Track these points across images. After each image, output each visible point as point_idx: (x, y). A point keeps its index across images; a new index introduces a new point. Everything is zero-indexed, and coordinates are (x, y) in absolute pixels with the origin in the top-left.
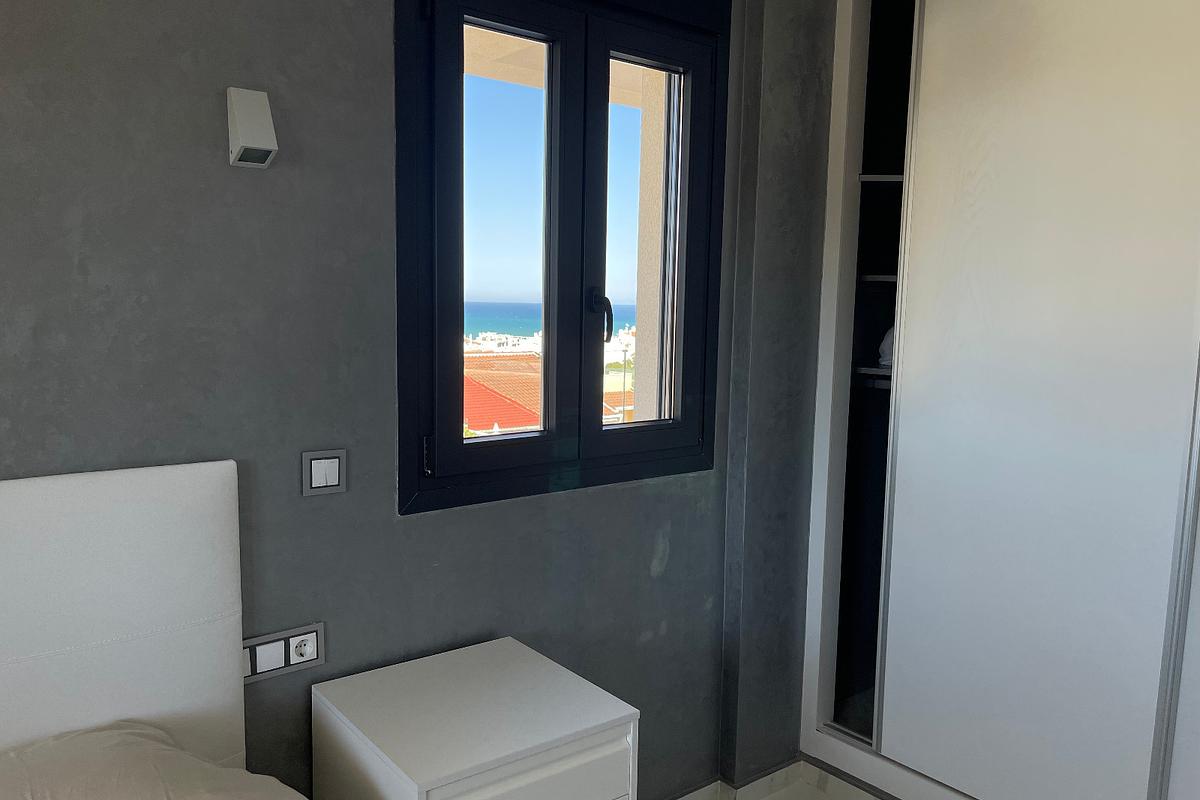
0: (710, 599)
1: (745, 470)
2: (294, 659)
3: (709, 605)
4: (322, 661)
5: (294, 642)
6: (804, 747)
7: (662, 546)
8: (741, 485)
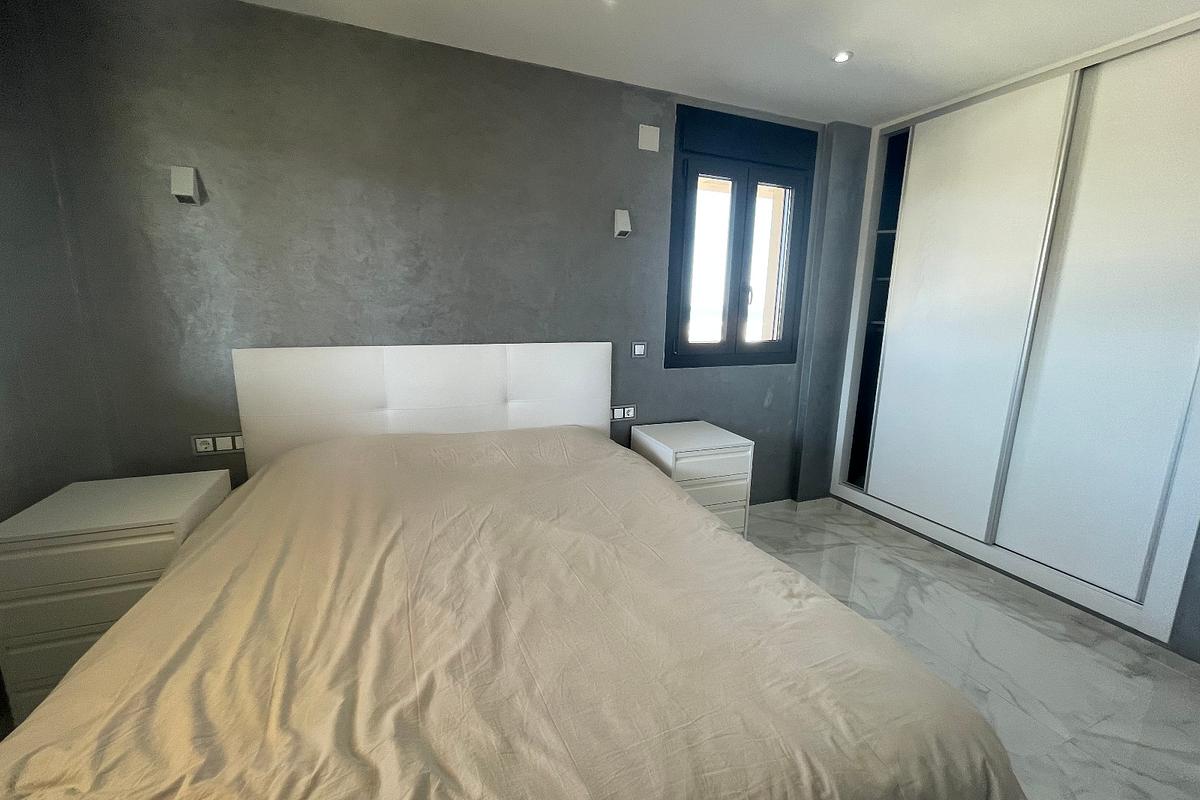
1: (811, 364)
2: (626, 416)
4: (636, 418)
6: (832, 491)
7: (769, 394)
8: (809, 371)
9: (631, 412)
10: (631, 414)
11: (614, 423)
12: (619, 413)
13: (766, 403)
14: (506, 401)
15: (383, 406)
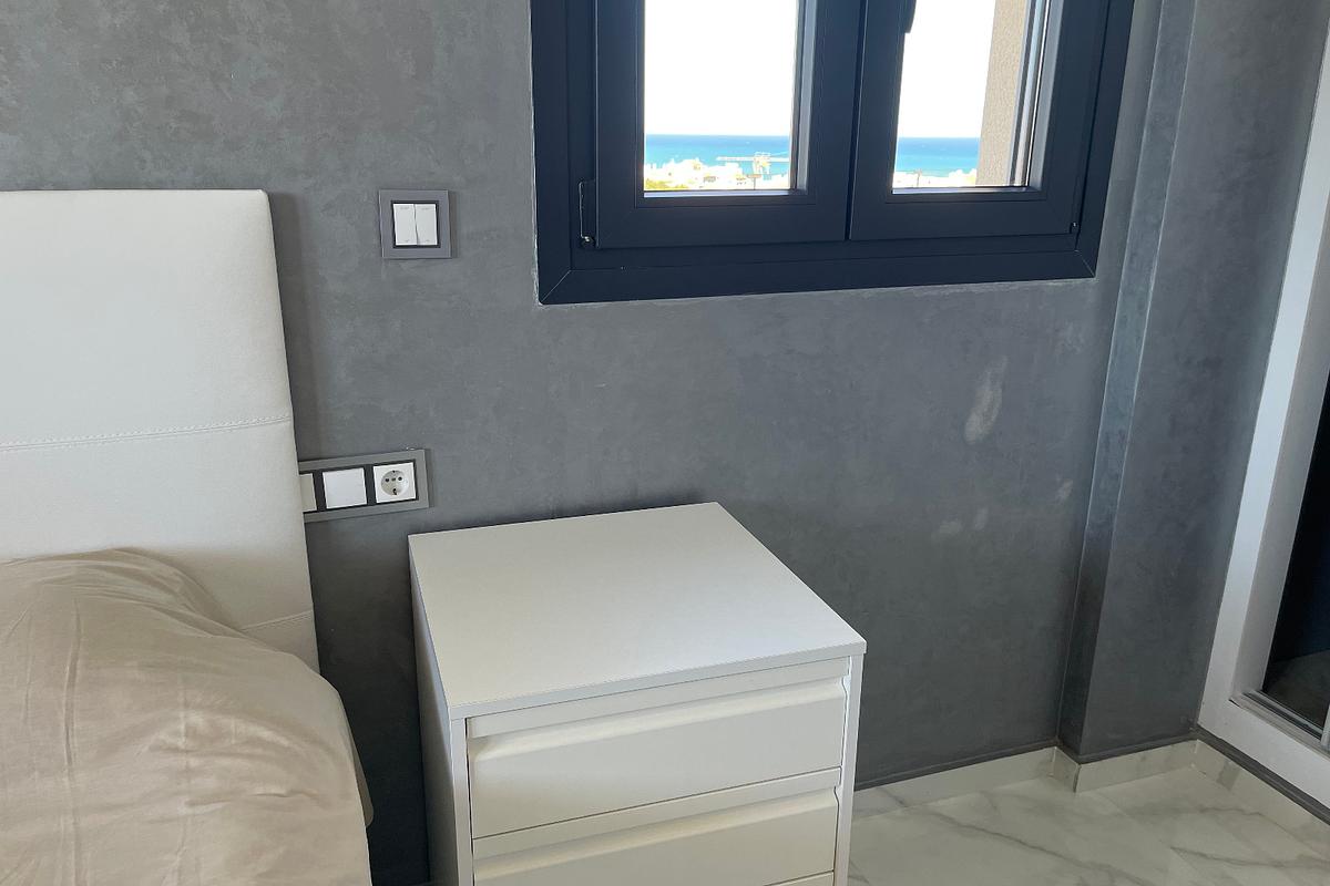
0: (1068, 485)
1: (1153, 283)
2: (382, 496)
3: (1064, 493)
4: (424, 502)
5: (380, 473)
6: (1204, 719)
7: (988, 395)
8: (1142, 307)
9: (400, 482)
10: (406, 489)
11: (320, 524)
12: (344, 488)
13: (976, 427)
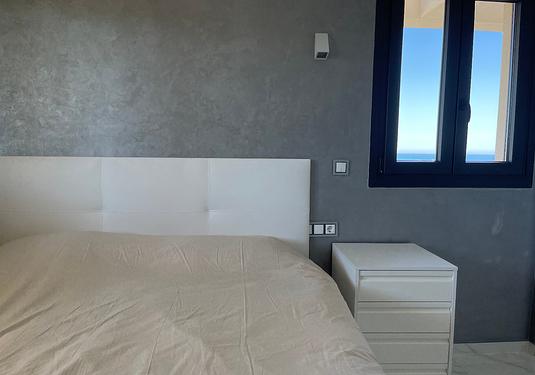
2: (327, 232)
4: (336, 235)
5: (327, 226)
7: (498, 221)
10: (333, 231)
11: (312, 238)
12: (319, 229)
13: (495, 230)
14: (206, 210)
15: (99, 208)
